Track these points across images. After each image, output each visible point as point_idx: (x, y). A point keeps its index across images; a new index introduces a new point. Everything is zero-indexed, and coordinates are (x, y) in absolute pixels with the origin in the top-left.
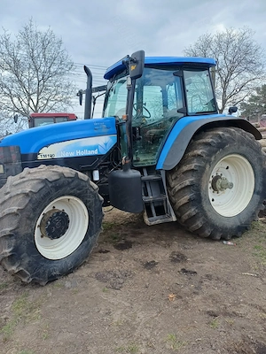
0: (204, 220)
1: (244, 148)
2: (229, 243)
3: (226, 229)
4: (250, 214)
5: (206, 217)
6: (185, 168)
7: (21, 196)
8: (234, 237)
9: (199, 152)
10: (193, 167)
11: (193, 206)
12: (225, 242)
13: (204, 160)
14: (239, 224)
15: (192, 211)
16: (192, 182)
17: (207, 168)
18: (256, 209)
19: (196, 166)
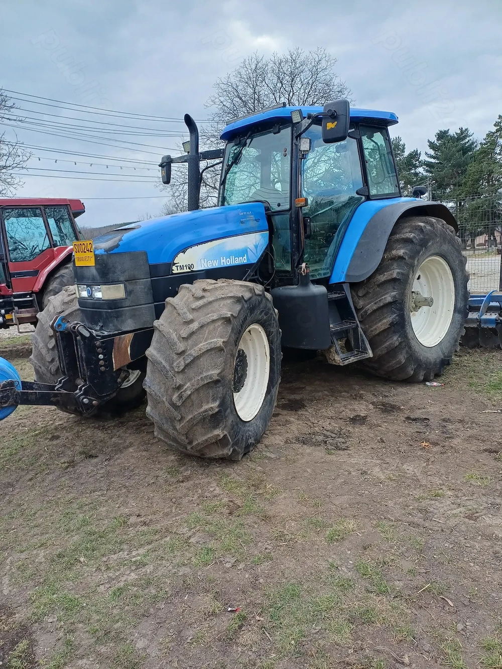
0: (407, 352)
1: (446, 247)
2: (435, 384)
3: (430, 363)
4: (452, 342)
5: (410, 347)
6: (382, 278)
7: (219, 323)
8: (437, 376)
9: (401, 252)
10: (395, 275)
11: (395, 332)
12: (428, 383)
13: (407, 264)
14: (442, 357)
15: (395, 340)
16: (395, 297)
17: (410, 276)
18: (458, 335)
19: (398, 273)
